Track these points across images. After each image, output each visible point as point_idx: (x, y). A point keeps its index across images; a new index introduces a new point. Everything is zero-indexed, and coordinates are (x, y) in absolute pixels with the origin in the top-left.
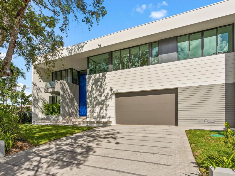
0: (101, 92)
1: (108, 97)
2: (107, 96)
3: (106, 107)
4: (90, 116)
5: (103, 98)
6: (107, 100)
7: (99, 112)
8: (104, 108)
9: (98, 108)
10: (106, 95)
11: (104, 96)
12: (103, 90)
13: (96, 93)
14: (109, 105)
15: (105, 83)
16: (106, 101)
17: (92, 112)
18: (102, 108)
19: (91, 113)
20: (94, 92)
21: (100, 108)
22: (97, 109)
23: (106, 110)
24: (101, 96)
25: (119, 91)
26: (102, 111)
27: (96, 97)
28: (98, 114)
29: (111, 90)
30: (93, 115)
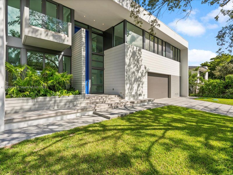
0: (138, 68)
1: (144, 74)
2: (143, 73)
3: (142, 84)
4: (128, 94)
5: (140, 75)
6: (143, 77)
7: (137, 89)
8: (141, 85)
9: (136, 85)
10: (142, 72)
11: (141, 72)
12: (140, 66)
13: (134, 68)
14: (144, 82)
15: (141, 58)
16: (142, 78)
17: (131, 90)
18: (139, 85)
19: (130, 91)
20: (132, 66)
21: (138, 84)
22: (135, 86)
23: (142, 87)
24: (138, 71)
25: (150, 71)
26: (139, 89)
27: (134, 72)
28: (136, 91)
29: (145, 68)
30: (131, 93)
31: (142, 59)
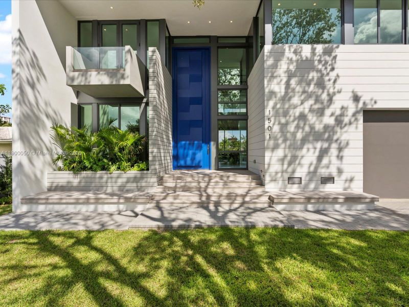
0: (322, 103)
1: (346, 120)
2: (342, 115)
3: (340, 149)
4: (279, 175)
5: (329, 120)
6: (341, 128)
7: (315, 162)
8: (334, 152)
9: (312, 151)
10: (338, 112)
11: (332, 115)
12: (329, 95)
13: (302, 103)
14: (351, 142)
15: (333, 75)
16: (338, 129)
17: (290, 164)
18: (323, 153)
19: (285, 166)
20: (296, 100)
21: (318, 150)
22: (309, 156)
23: (340, 158)
24: (321, 113)
25: (380, 105)
26: (325, 161)
27: (302, 117)
28: (312, 169)
29: (356, 99)
30: (294, 172)
31: (338, 76)
